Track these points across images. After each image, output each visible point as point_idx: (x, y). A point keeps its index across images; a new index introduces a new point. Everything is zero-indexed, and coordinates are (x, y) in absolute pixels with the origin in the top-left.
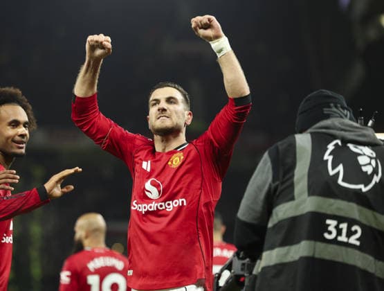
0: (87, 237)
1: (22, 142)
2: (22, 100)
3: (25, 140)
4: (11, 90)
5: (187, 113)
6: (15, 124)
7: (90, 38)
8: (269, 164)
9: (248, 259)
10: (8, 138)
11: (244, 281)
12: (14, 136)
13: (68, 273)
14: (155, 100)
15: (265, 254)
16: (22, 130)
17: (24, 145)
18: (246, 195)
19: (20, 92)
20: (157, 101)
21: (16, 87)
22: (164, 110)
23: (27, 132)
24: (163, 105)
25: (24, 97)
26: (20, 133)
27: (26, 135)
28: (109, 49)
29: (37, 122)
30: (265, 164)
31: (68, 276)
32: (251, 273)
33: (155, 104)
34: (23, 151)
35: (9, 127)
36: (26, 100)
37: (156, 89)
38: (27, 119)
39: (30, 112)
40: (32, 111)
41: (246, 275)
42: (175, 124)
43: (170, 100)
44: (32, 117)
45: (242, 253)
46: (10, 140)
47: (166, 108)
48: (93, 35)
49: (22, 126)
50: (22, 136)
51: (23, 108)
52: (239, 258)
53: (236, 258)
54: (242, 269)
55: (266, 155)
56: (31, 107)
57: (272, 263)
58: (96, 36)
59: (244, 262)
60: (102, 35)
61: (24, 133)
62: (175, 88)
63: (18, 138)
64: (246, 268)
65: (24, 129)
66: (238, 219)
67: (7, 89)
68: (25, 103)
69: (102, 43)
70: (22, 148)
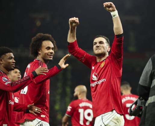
0: (80, 94)
1: (51, 55)
2: (52, 39)
3: (52, 55)
4: (48, 35)
5: (108, 47)
6: (49, 48)
7: (70, 19)
8: (151, 63)
9: (144, 100)
10: (46, 54)
11: (142, 109)
12: (48, 53)
13: (71, 107)
14: (95, 43)
15: (150, 98)
16: (51, 51)
17: (52, 56)
18: (142, 75)
19: (51, 36)
20: (96, 43)
21: (49, 34)
22: (98, 47)
23: (53, 52)
24: (98, 44)
25: (52, 38)
26: (50, 52)
27: (53, 53)
28: (78, 23)
29: (57, 48)
30: (150, 63)
31: (70, 109)
32: (145, 105)
33: (95, 44)
34: (52, 59)
35: (46, 50)
36: (53, 39)
37: (95, 38)
38: (53, 47)
39: (55, 44)
40: (56, 43)
41: (143, 106)
42: (103, 51)
43: (101, 42)
44: (55, 46)
45: (141, 98)
46: (46, 55)
47: (99, 46)
48: (71, 18)
49: (51, 49)
50: (51, 53)
51: (52, 42)
52: (140, 100)
53: (139, 99)
54: (141, 104)
55: (150, 60)
56: (55, 42)
57: (152, 102)
58: (72, 18)
59: (142, 101)
60: (75, 18)
61: (52, 52)
62: (103, 37)
63: (49, 54)
64: (143, 103)
65: (52, 50)
66: (139, 84)
67: (46, 34)
68: (53, 40)
69: (75, 21)
70: (51, 57)
